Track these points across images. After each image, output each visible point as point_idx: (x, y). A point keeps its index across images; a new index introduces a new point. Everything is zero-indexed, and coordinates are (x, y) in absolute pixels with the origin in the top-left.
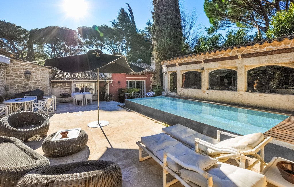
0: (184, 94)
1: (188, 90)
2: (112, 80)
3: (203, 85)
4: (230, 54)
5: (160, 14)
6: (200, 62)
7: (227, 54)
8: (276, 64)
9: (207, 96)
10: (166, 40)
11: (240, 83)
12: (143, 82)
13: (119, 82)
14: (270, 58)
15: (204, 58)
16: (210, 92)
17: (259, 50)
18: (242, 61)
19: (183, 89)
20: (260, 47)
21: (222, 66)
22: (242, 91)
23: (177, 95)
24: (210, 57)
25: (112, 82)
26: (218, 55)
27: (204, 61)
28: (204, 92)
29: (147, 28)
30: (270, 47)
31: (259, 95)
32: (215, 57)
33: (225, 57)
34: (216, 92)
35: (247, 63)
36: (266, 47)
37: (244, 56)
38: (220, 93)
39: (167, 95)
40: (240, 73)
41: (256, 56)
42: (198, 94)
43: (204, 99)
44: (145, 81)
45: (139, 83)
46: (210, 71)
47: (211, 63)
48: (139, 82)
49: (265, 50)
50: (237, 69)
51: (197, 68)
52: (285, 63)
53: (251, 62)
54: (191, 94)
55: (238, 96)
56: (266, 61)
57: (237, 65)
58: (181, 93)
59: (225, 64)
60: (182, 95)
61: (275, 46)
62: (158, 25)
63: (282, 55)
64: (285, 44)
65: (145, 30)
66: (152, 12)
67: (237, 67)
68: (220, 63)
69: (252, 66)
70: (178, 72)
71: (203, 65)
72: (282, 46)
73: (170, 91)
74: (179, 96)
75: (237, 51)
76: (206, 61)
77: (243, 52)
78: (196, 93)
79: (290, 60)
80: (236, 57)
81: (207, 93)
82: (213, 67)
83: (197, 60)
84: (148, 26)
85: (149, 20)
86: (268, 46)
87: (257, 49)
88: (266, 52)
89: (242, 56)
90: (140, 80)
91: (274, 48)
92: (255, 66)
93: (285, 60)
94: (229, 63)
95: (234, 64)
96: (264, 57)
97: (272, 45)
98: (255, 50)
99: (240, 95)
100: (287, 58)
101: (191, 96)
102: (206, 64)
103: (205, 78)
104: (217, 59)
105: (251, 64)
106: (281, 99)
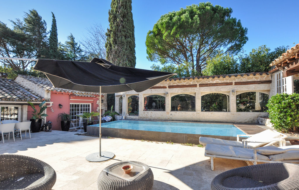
0: (147, 116)
1: (152, 113)
2: (53, 102)
3: (167, 107)
4: (191, 83)
5: (119, 34)
6: (165, 87)
7: (189, 82)
8: (220, 92)
9: (171, 117)
10: (126, 62)
11: (198, 105)
12: (89, 105)
13: (60, 105)
14: (217, 88)
15: (169, 84)
16: (174, 113)
17: (211, 82)
18: (199, 89)
19: (146, 112)
20: (212, 80)
21: (184, 91)
22: (199, 111)
23: (139, 118)
24: (175, 83)
25: (51, 105)
26: (182, 82)
27: (169, 86)
28: (168, 113)
29: (68, 43)
30: (218, 81)
31: (211, 113)
32: (178, 84)
33: (187, 84)
34: (179, 113)
35: (203, 90)
36: (215, 81)
37: (201, 85)
38: (182, 113)
39: (126, 119)
40: (198, 98)
41: (209, 86)
42: (163, 115)
43: (169, 120)
44: (90, 104)
45: (84, 107)
46: (173, 95)
47: (175, 89)
48: (84, 105)
49: (215, 82)
50: (195, 95)
51: (161, 92)
52: (224, 92)
53: (206, 90)
54: (155, 116)
55: (197, 115)
56: (215, 90)
57: (196, 91)
58: (144, 115)
59: (186, 90)
60: (145, 118)
61: (221, 80)
62: (116, 45)
63: (224, 86)
64: (226, 80)
65: (66, 45)
66: (108, 28)
67: (195, 93)
68: (182, 89)
69: (205, 93)
70: (141, 96)
71: (168, 90)
72: (224, 81)
73: (128, 115)
74: (142, 119)
75: (197, 81)
76: (170, 87)
77: (201, 82)
78: (160, 115)
79: (228, 90)
80: (195, 86)
81: (171, 114)
82: (176, 92)
83: (162, 86)
84: (69, 41)
85: (71, 34)
86: (217, 80)
87: (210, 81)
88: (215, 84)
89: (199, 85)
90: (85, 104)
91: (220, 82)
92: (207, 92)
93: (225, 90)
94: (190, 89)
95: (193, 91)
96: (214, 87)
97: (219, 80)
98: (209, 81)
99: (198, 114)
100: (227, 89)
101: (154, 118)
102: (170, 89)
103: (169, 101)
104: (181, 86)
105: (205, 92)
106: (224, 115)
